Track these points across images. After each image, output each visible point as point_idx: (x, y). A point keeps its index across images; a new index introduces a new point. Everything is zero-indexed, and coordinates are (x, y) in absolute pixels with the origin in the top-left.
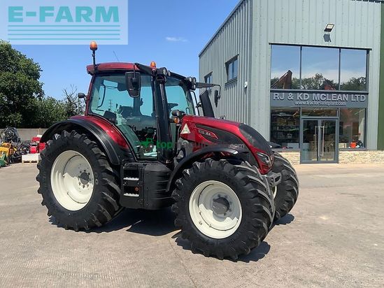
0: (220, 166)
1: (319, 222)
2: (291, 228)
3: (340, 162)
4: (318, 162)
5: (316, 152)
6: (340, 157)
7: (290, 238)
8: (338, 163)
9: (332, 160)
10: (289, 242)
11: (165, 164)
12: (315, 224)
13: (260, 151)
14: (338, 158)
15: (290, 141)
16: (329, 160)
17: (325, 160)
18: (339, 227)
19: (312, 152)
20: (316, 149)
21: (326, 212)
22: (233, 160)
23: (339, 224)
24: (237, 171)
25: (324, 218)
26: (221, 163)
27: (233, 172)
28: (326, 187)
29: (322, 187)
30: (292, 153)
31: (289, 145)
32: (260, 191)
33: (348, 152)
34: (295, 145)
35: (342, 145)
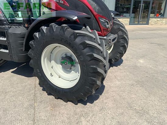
0: (62, 31)
1: (139, 65)
2: (121, 69)
3: (149, 24)
4: (138, 24)
5: (138, 19)
6: (150, 22)
7: (119, 78)
8: (148, 24)
9: (145, 23)
10: (118, 83)
11: (25, 27)
12: (136, 66)
13: (102, 17)
14: (148, 22)
15: (125, 12)
16: (143, 23)
17: (141, 23)
18: (151, 68)
19: (136, 19)
20: (138, 17)
21: (143, 57)
22: (75, 25)
23: (151, 66)
24: (76, 36)
25: (141, 61)
26: (63, 28)
27: (73, 37)
28: (143, 39)
29: (140, 39)
30: (125, 19)
31: (124, 14)
32: (95, 55)
33: (154, 19)
34: (127, 15)
35: (152, 15)
